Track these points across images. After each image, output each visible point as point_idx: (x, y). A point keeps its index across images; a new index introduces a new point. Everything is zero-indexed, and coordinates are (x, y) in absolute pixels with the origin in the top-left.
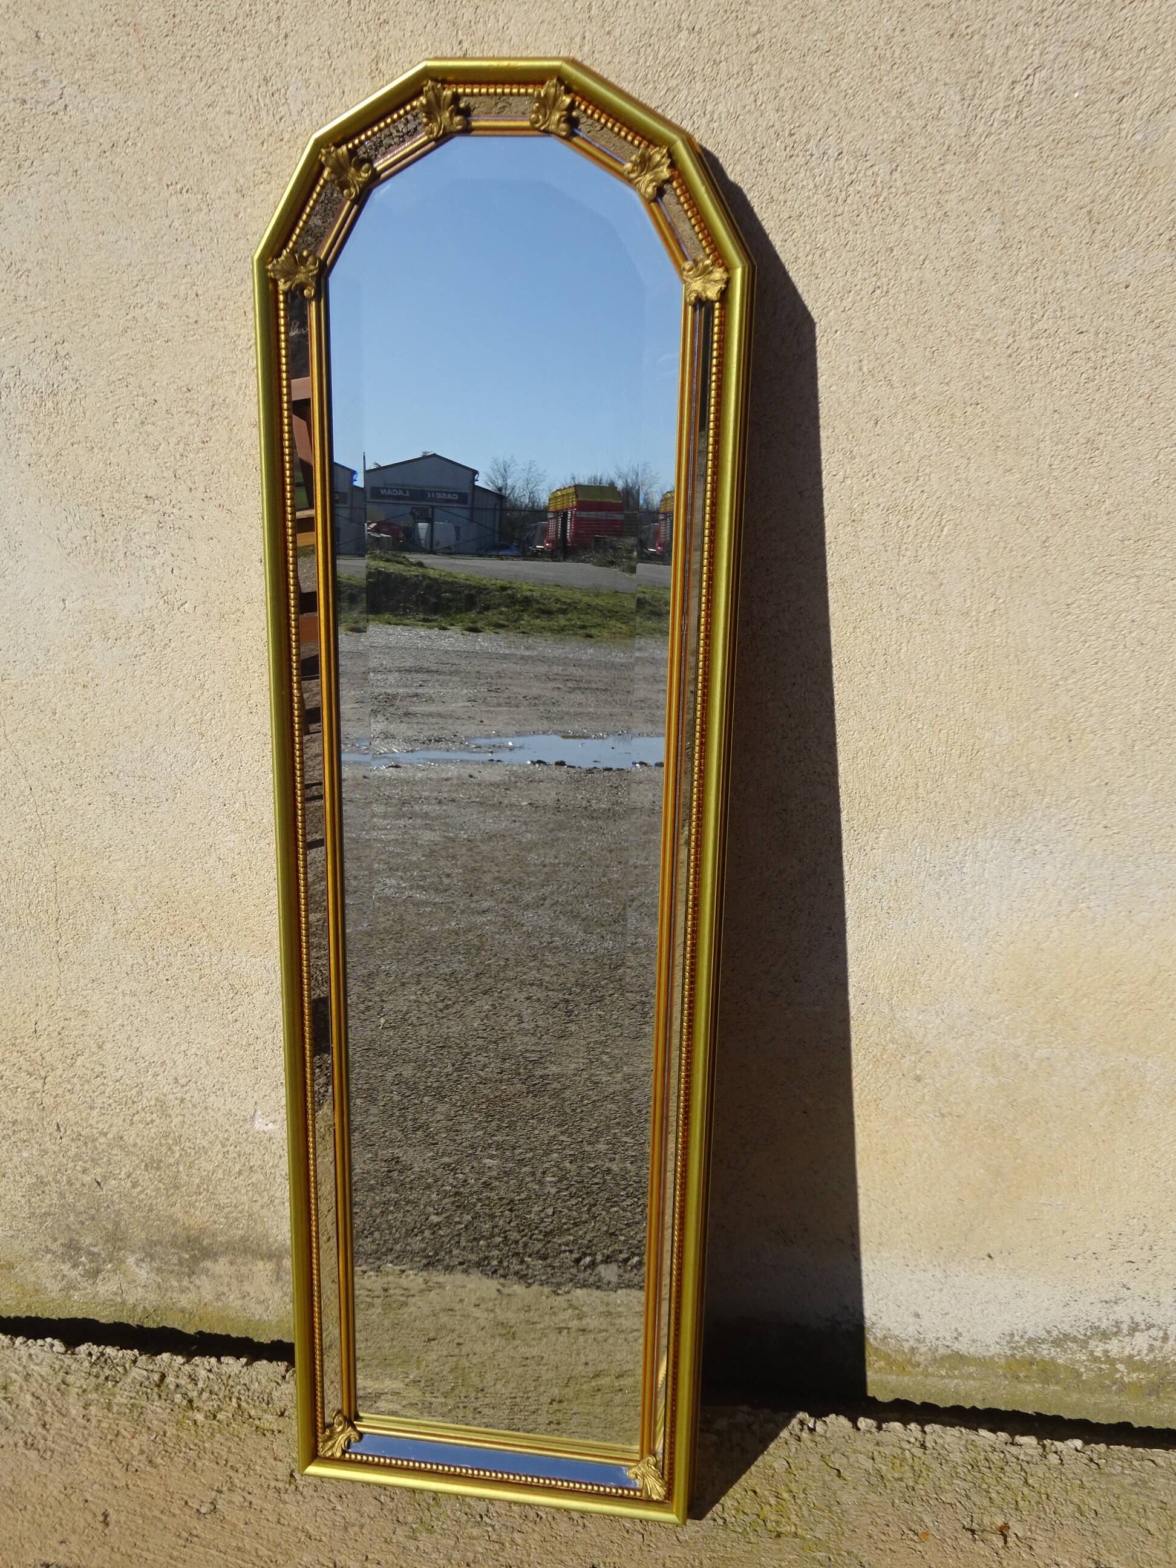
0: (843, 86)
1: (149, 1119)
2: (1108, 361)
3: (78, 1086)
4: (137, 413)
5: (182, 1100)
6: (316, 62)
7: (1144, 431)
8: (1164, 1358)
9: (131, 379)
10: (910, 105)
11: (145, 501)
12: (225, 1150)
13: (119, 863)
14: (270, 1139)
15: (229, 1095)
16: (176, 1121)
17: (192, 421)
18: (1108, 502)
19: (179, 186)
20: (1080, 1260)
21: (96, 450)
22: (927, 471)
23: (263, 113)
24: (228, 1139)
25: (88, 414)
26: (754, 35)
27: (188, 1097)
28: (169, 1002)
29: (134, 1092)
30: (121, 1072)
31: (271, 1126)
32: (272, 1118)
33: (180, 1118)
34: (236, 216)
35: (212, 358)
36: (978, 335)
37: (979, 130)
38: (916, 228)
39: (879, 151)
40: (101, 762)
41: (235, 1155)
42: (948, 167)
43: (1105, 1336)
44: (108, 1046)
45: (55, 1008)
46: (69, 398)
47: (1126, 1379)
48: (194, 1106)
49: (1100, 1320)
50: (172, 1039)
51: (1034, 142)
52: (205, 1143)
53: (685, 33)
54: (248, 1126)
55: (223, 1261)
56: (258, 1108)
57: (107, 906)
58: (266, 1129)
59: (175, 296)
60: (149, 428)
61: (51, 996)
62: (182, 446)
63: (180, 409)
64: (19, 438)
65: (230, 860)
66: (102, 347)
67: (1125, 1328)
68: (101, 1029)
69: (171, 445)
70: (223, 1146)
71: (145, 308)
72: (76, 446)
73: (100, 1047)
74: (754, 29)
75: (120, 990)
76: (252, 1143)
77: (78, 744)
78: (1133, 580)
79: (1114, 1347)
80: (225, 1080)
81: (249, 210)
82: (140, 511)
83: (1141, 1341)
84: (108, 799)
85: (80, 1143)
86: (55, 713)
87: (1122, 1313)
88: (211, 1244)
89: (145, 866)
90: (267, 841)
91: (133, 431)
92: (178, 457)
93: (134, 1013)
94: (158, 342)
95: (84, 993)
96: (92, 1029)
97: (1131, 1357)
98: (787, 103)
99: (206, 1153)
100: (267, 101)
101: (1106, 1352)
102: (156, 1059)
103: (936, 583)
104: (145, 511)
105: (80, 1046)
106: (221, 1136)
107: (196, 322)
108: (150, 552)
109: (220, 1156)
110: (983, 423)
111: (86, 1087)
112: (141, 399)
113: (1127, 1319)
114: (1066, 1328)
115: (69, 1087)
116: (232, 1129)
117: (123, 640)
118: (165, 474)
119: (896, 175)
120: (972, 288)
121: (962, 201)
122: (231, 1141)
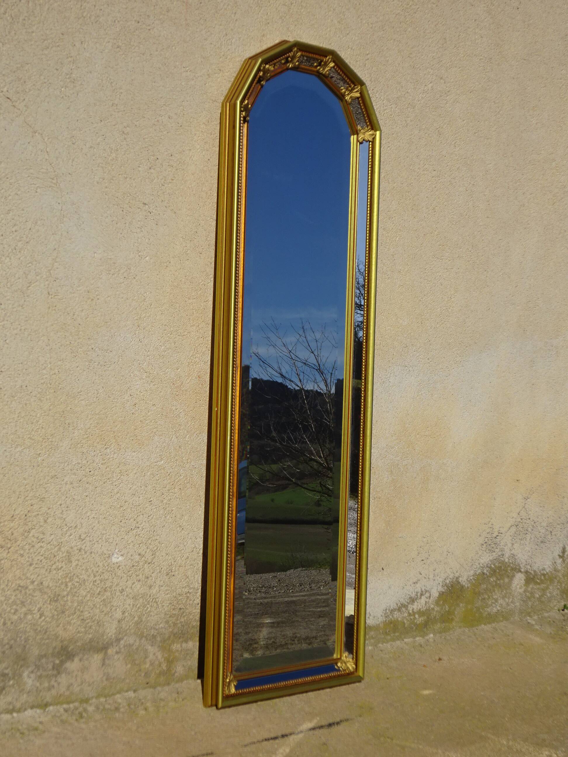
0: (387, 77)
1: (60, 567)
2: (440, 181)
3: (27, 551)
4: (149, 163)
5: (80, 550)
6: (244, 32)
7: (446, 207)
8: (429, 607)
9: (150, 148)
10: (402, 87)
11: (142, 205)
12: (95, 579)
13: (83, 402)
14: (119, 566)
15: (105, 541)
16: (74, 564)
17: (170, 169)
18: (437, 231)
19: (187, 69)
20: (409, 564)
21: (128, 179)
22: (395, 215)
23: (223, 47)
24: (98, 572)
25: (129, 161)
26: (367, 55)
27: (83, 547)
28: (87, 486)
29: (56, 549)
30: (53, 536)
31: (121, 558)
32: (122, 553)
33: (77, 562)
34: (205, 84)
35: (183, 143)
36: (411, 168)
37: (416, 99)
38: (400, 128)
39: (394, 100)
40: (89, 342)
41: (99, 582)
42: (409, 109)
43: (412, 600)
44: (50, 520)
45: (27, 498)
46: (123, 153)
47: (418, 622)
48: (86, 553)
49: (412, 593)
50: (84, 509)
51: (428, 106)
52: (86, 577)
53: (350, 50)
54: (109, 561)
55: (76, 659)
56: (117, 547)
57: (71, 428)
58: (118, 560)
59: (175, 114)
60: (152, 171)
61: (28, 490)
62: (163, 180)
63: (166, 164)
64: (97, 170)
65: (135, 396)
66: (142, 131)
67: (419, 594)
68: (49, 509)
69: (159, 180)
70: (95, 576)
71: (163, 117)
72: (120, 176)
73: (45, 521)
74: (368, 52)
75: (65, 481)
76: (109, 572)
77: (81, 332)
78: (441, 260)
79: (415, 607)
80: (104, 532)
81: (210, 83)
82: (140, 210)
83: (423, 600)
84: (87, 364)
85: (18, 592)
86: (74, 315)
87: (419, 588)
88: (73, 649)
89: (95, 402)
90: (154, 384)
91: (146, 172)
92: (161, 185)
93: (68, 495)
94: (165, 133)
95: (46, 486)
96: (44, 509)
97: (420, 609)
98: (373, 79)
99: (84, 583)
100: (225, 42)
101: (413, 609)
102: (72, 525)
103: (393, 259)
104: (141, 210)
105: (35, 523)
106: (95, 570)
107: (181, 126)
108: (139, 230)
109: (92, 584)
110: (410, 199)
111: (31, 551)
112: (152, 157)
113: (420, 591)
114: (402, 600)
115: (22, 552)
116: (101, 565)
117: (116, 275)
118: (154, 193)
119: (397, 109)
120: (411, 151)
121: (411, 121)
122: (99, 573)
